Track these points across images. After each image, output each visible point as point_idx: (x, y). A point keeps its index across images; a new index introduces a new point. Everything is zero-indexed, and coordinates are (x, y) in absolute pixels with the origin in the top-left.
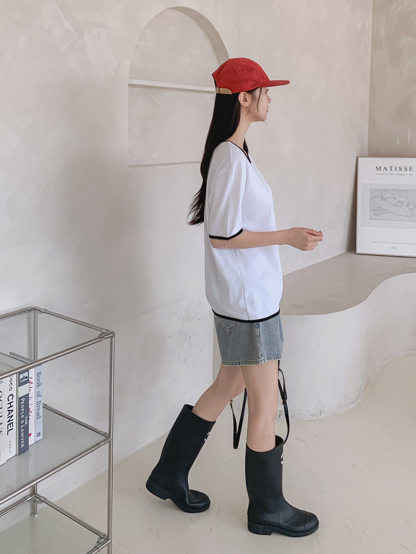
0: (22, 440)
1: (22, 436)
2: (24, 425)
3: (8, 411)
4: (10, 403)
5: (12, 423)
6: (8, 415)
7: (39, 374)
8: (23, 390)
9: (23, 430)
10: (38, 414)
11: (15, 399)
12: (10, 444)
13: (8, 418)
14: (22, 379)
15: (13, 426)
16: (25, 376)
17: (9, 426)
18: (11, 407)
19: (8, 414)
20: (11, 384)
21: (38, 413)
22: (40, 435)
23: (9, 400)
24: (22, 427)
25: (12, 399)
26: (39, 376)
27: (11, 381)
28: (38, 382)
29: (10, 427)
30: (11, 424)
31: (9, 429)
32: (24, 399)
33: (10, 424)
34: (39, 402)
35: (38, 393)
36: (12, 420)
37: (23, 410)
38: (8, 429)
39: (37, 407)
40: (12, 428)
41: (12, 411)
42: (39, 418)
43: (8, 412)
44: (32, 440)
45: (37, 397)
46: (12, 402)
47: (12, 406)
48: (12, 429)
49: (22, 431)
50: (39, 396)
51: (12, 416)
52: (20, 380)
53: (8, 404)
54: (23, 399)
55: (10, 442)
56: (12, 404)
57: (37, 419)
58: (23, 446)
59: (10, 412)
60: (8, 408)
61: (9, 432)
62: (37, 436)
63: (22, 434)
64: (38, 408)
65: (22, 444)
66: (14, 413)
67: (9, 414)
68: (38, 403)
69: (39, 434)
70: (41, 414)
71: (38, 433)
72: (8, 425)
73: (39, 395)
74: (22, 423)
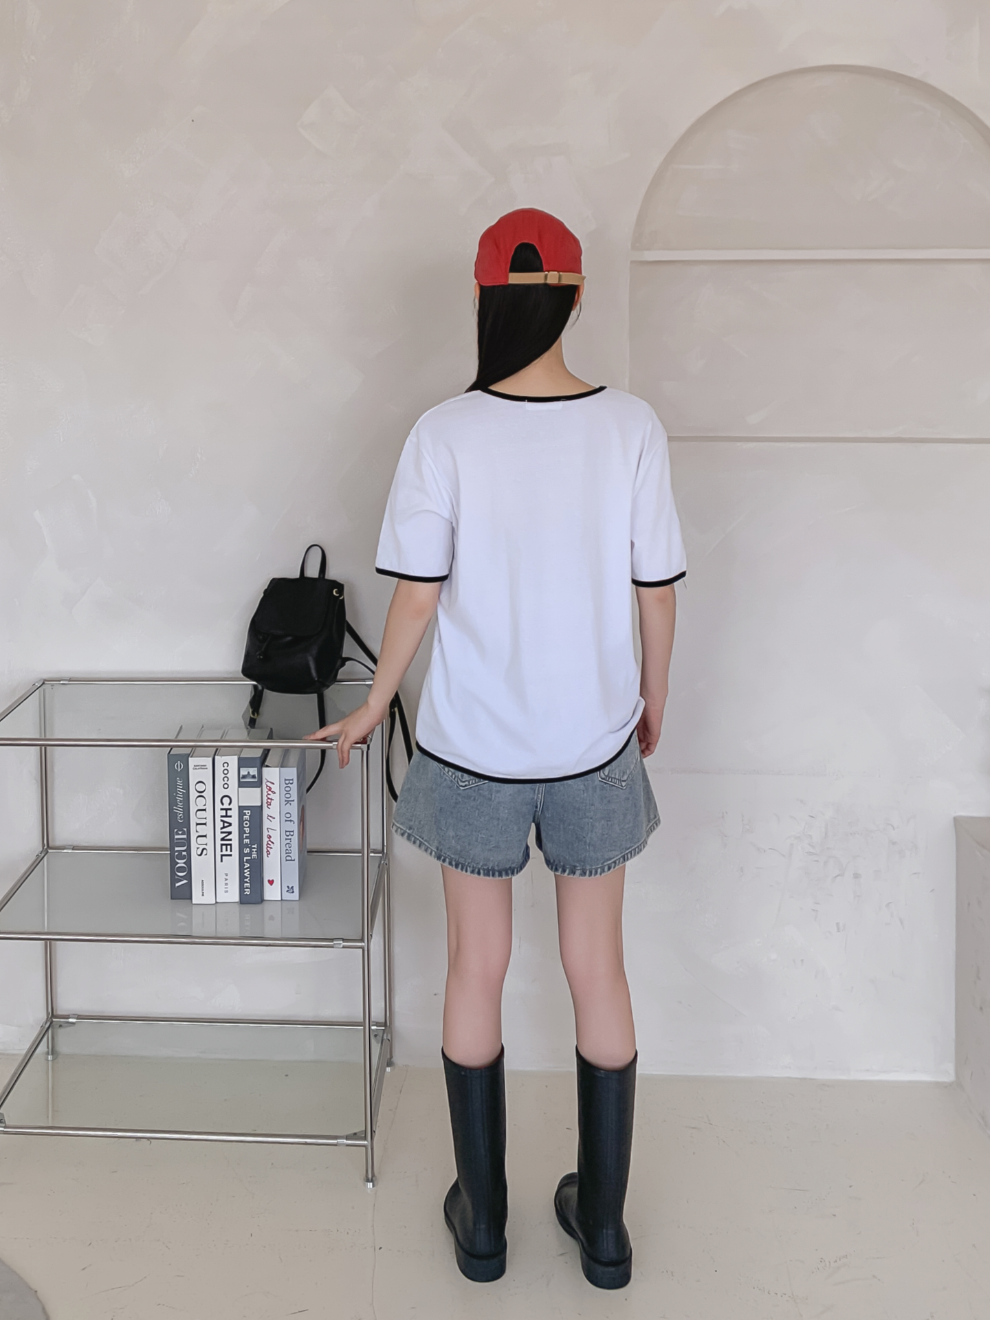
0: (247, 882)
1: (245, 875)
2: (250, 858)
3: (222, 821)
4: (226, 810)
5: (231, 845)
6: (222, 828)
7: (288, 782)
8: (251, 797)
9: (247, 865)
10: (288, 853)
11: (234, 806)
12: (226, 880)
13: (222, 833)
14: (244, 777)
15: (231, 851)
16: (252, 774)
17: (224, 847)
18: (226, 816)
19: (222, 826)
20: (226, 779)
21: (287, 850)
22: (293, 892)
23: (223, 804)
24: (245, 858)
25: (230, 804)
26: (289, 785)
27: (226, 772)
28: (288, 796)
29: (227, 850)
30: (229, 847)
31: (224, 852)
32: (249, 811)
33: (226, 845)
34: (290, 832)
35: (288, 815)
36: (231, 840)
37: (247, 830)
38: (222, 851)
39: (286, 839)
40: (230, 853)
41: (230, 824)
42: (291, 860)
43: (222, 823)
44: (272, 893)
45: (286, 821)
46: (230, 809)
47: (230, 816)
48: (231, 855)
49: (245, 867)
50: (291, 821)
51: (230, 833)
52: (241, 776)
53: (222, 809)
54: (246, 811)
55: (227, 875)
56: (229, 813)
57: (287, 860)
58: (248, 892)
59: (226, 825)
60: (222, 816)
61: (224, 857)
62: (287, 891)
63: (245, 871)
64: (288, 841)
65: (247, 888)
66: (234, 829)
67: (224, 827)
68: (288, 833)
69: (291, 890)
70: (295, 854)
71: (288, 887)
72: (222, 845)
73: (289, 819)
74: (246, 852)
